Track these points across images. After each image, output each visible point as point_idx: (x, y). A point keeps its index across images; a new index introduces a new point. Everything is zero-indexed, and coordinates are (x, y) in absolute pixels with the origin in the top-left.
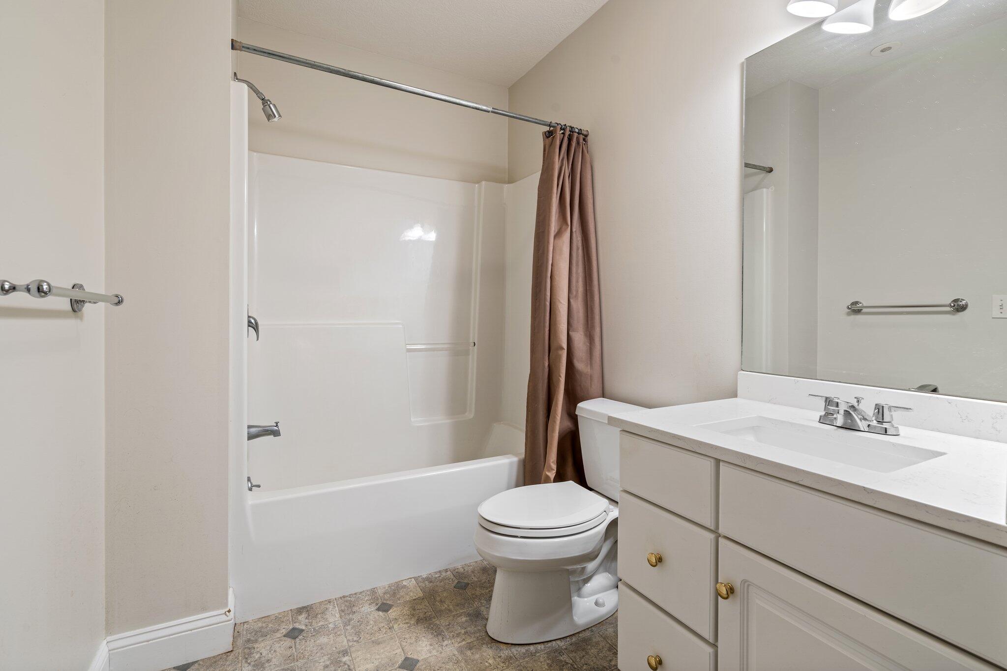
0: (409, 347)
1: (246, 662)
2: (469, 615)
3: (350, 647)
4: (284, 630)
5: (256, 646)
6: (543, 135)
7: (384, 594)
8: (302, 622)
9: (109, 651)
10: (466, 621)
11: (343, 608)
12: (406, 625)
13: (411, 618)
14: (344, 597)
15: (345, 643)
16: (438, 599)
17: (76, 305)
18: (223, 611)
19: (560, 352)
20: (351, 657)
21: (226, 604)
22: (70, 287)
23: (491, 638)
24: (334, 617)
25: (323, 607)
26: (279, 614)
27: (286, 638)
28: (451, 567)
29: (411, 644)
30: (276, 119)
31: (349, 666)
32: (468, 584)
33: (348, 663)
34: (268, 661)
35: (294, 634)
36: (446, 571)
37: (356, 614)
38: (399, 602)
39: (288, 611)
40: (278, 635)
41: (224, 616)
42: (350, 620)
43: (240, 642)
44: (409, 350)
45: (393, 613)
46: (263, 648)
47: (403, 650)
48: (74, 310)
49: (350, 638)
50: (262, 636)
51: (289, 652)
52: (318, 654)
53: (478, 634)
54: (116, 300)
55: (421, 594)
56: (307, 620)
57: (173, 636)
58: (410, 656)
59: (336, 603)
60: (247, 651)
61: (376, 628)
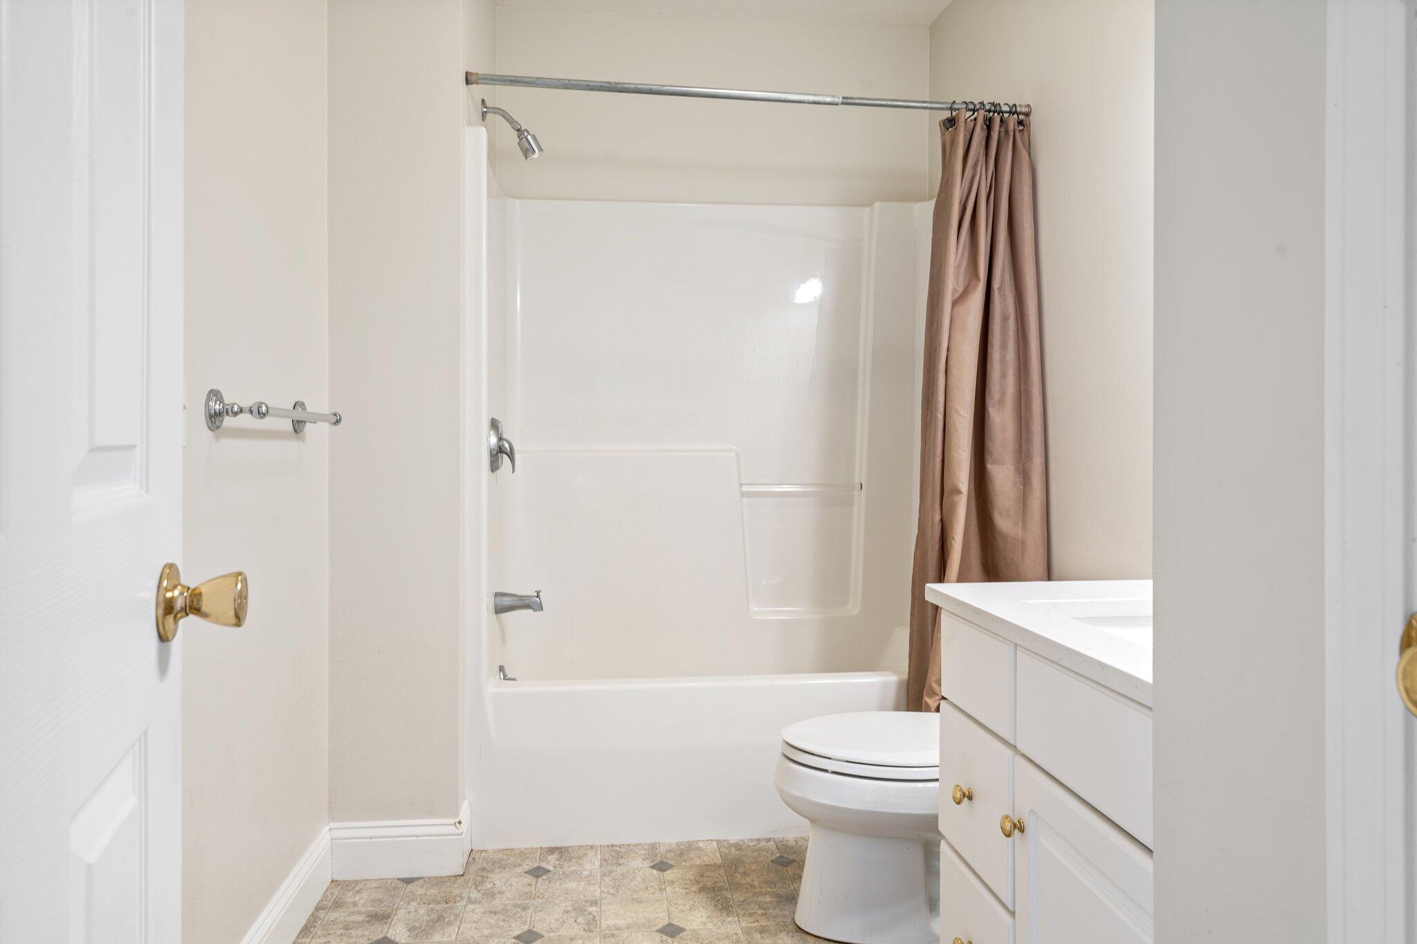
0: (744, 489)
1: (476, 888)
2: (778, 896)
3: (602, 899)
4: (527, 867)
5: (490, 875)
6: (940, 126)
7: (668, 851)
8: (551, 862)
9: (332, 839)
10: (771, 902)
11: (607, 857)
12: (684, 891)
13: (694, 884)
14: (612, 846)
15: (598, 893)
16: (741, 870)
17: (298, 426)
18: (453, 821)
19: (956, 498)
20: (600, 908)
21: (457, 815)
22: (292, 408)
23: (797, 925)
24: (592, 864)
25: (581, 851)
26: (526, 849)
27: (527, 875)
28: (778, 836)
29: (682, 911)
30: (536, 156)
31: (594, 917)
32: (794, 861)
33: (595, 914)
34: (500, 893)
35: (537, 872)
36: (769, 840)
37: (621, 867)
38: (684, 864)
39: (537, 848)
40: (519, 870)
41: (454, 827)
42: (611, 872)
43: (473, 868)
44: (743, 494)
45: (669, 875)
46: (497, 879)
47: (669, 915)
48: (296, 431)
49: (606, 890)
50: (500, 867)
51: (527, 889)
52: (560, 898)
53: (781, 920)
54: (334, 419)
55: (718, 861)
56: (557, 862)
57: (397, 839)
58: (676, 923)
59: (599, 851)
60: (479, 879)
61: (642, 886)
